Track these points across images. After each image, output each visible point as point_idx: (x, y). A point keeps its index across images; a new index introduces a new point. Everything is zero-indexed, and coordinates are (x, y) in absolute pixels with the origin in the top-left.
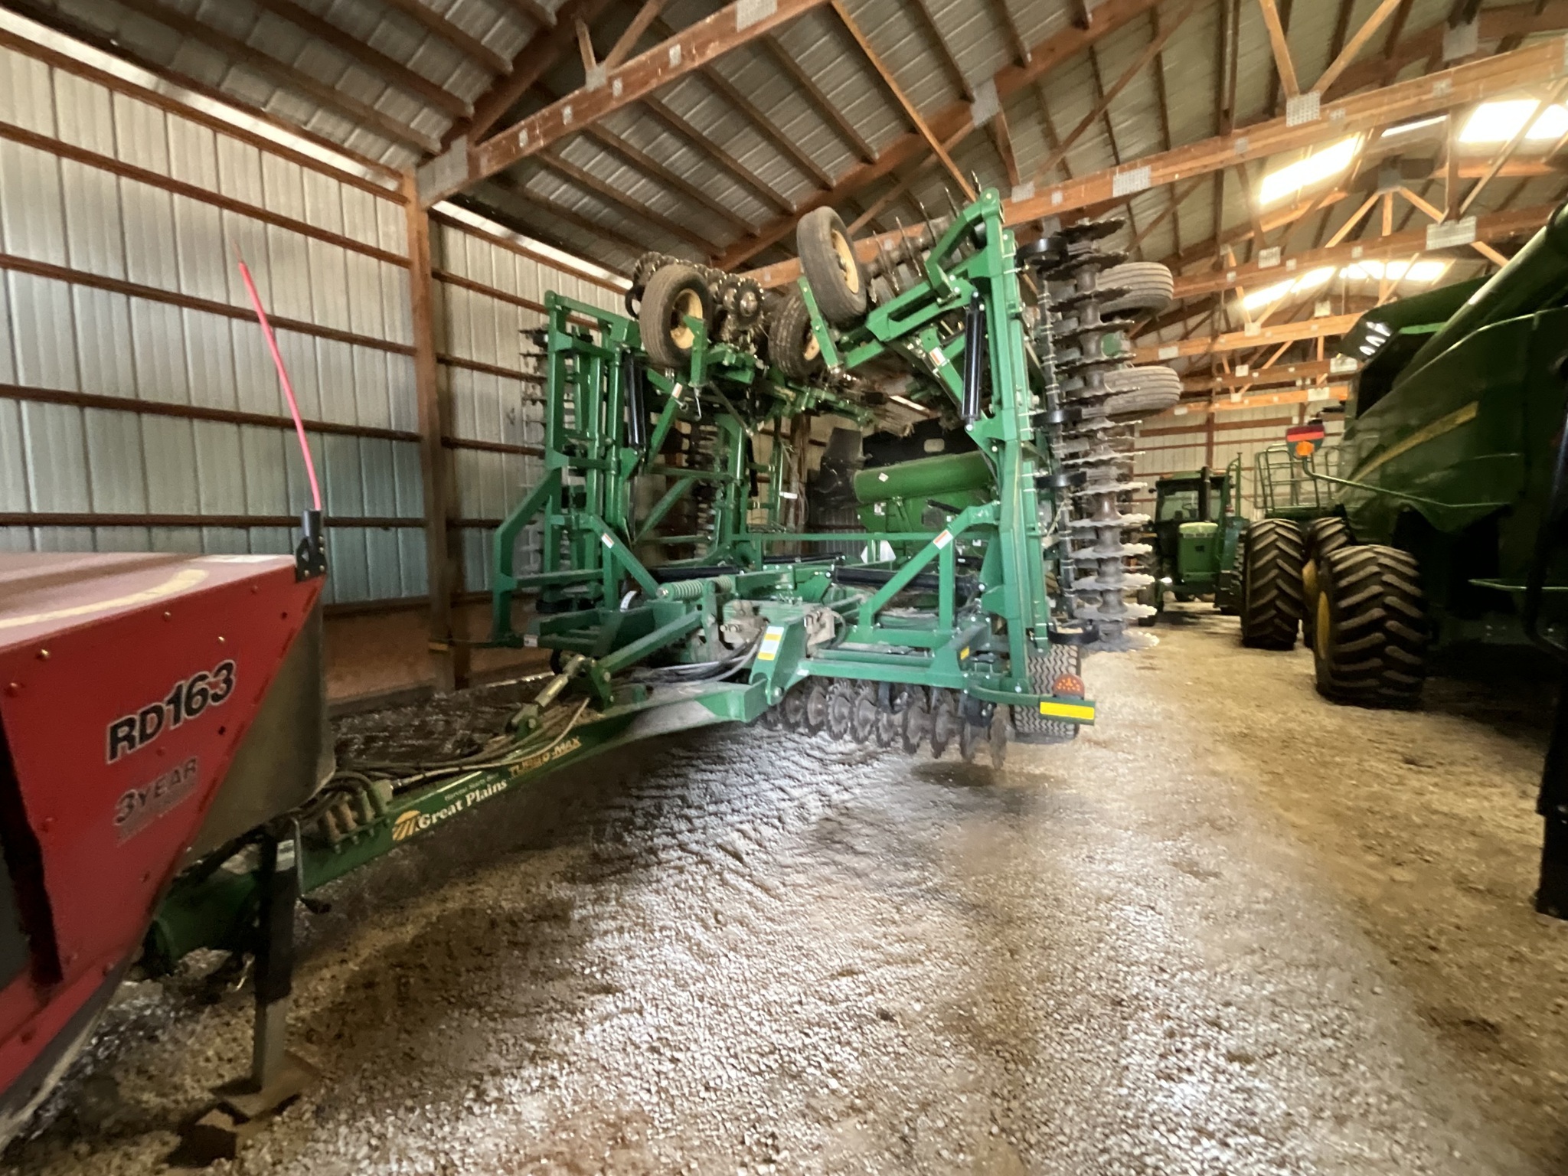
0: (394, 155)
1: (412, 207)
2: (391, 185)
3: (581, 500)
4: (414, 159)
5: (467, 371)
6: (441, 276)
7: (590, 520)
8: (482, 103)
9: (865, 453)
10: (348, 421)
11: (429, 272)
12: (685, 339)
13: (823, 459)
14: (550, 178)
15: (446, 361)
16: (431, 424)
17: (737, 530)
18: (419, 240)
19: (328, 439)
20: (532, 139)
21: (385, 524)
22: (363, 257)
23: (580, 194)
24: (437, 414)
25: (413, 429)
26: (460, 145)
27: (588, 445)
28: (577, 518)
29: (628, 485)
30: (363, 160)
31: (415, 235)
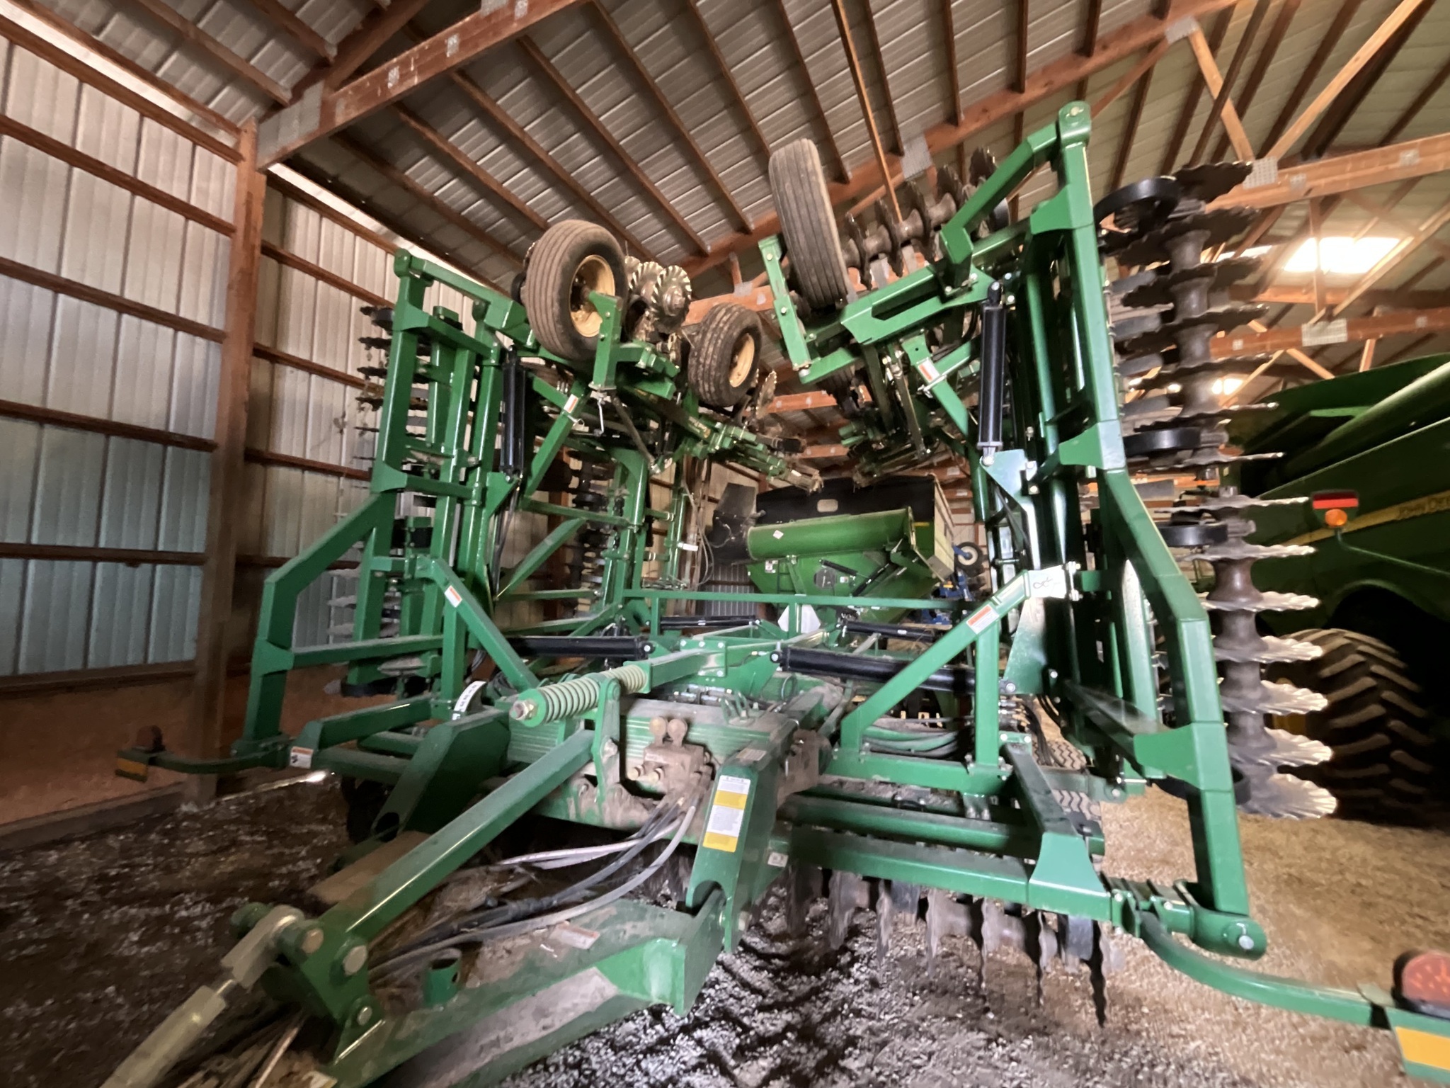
0: (229, 102)
1: (244, 165)
2: (224, 138)
3: (423, 537)
4: (256, 110)
5: (302, 374)
6: (279, 255)
7: (431, 566)
8: (346, 45)
9: (758, 510)
10: (96, 411)
11: (258, 243)
12: (589, 325)
13: (716, 513)
14: (435, 168)
15: (272, 357)
16: (233, 428)
17: (629, 585)
18: (249, 203)
19: (52, 434)
20: (404, 76)
21: (132, 559)
22: (160, 210)
23: (471, 196)
24: (243, 416)
25: (207, 434)
26: (314, 95)
27: (442, 462)
28: (413, 563)
29: (494, 522)
30: (183, 98)
31: (243, 197)
